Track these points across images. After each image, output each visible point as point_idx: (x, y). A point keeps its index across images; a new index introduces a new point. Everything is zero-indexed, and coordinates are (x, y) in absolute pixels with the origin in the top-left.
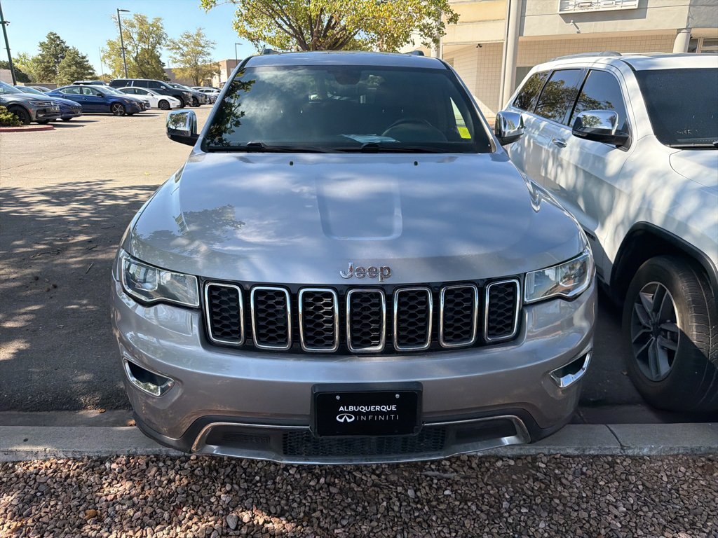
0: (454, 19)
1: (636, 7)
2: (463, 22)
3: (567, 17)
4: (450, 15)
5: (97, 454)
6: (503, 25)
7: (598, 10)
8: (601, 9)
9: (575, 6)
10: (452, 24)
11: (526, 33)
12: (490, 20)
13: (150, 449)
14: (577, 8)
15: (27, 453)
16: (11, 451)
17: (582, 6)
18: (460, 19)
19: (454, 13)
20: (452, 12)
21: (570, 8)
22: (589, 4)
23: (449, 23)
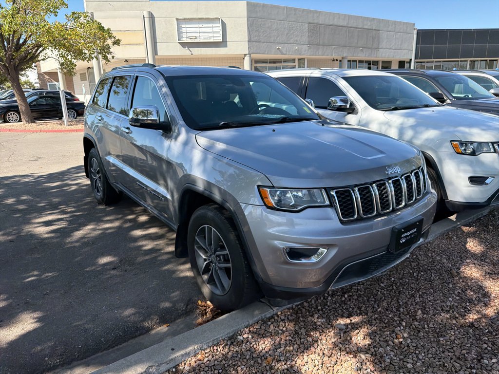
0: (117, 43)
1: (221, 41)
2: (123, 45)
3: (184, 45)
4: (113, 39)
5: (227, 336)
6: (143, 47)
7: (200, 41)
8: (202, 41)
9: (187, 38)
10: (116, 46)
11: (159, 53)
12: (134, 44)
13: (256, 318)
14: (188, 39)
15: (183, 356)
16: (172, 359)
17: (191, 38)
18: (122, 42)
19: (117, 38)
20: (115, 38)
21: (184, 39)
22: (195, 37)
23: (113, 45)
